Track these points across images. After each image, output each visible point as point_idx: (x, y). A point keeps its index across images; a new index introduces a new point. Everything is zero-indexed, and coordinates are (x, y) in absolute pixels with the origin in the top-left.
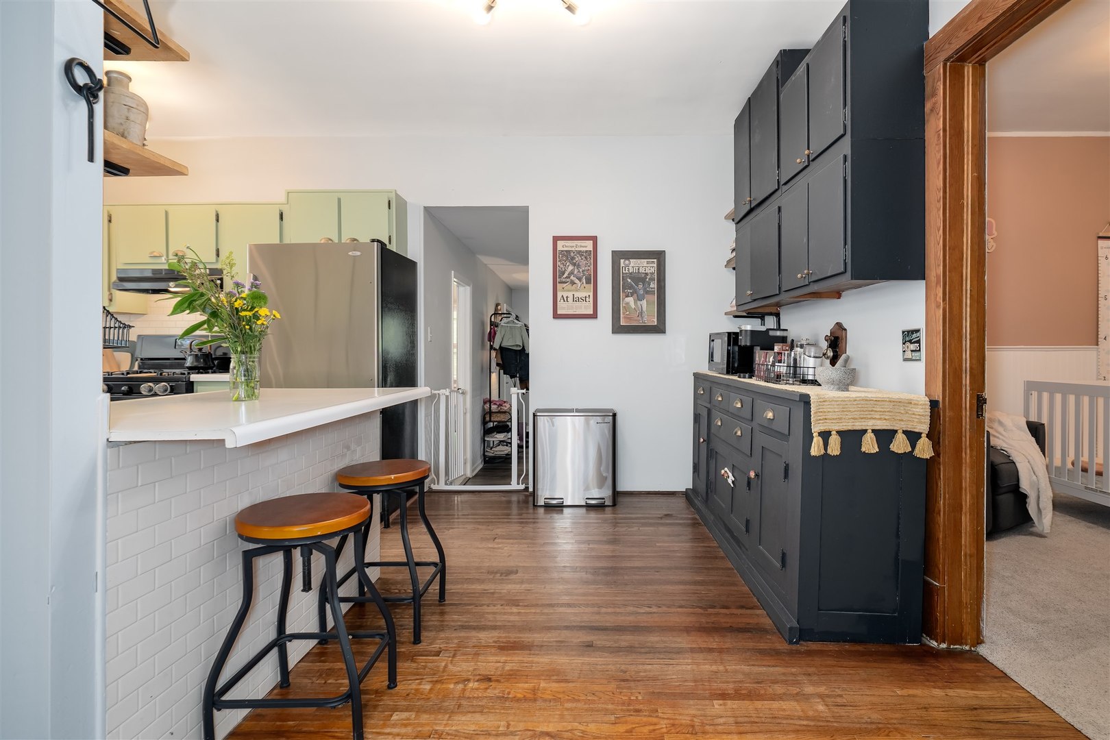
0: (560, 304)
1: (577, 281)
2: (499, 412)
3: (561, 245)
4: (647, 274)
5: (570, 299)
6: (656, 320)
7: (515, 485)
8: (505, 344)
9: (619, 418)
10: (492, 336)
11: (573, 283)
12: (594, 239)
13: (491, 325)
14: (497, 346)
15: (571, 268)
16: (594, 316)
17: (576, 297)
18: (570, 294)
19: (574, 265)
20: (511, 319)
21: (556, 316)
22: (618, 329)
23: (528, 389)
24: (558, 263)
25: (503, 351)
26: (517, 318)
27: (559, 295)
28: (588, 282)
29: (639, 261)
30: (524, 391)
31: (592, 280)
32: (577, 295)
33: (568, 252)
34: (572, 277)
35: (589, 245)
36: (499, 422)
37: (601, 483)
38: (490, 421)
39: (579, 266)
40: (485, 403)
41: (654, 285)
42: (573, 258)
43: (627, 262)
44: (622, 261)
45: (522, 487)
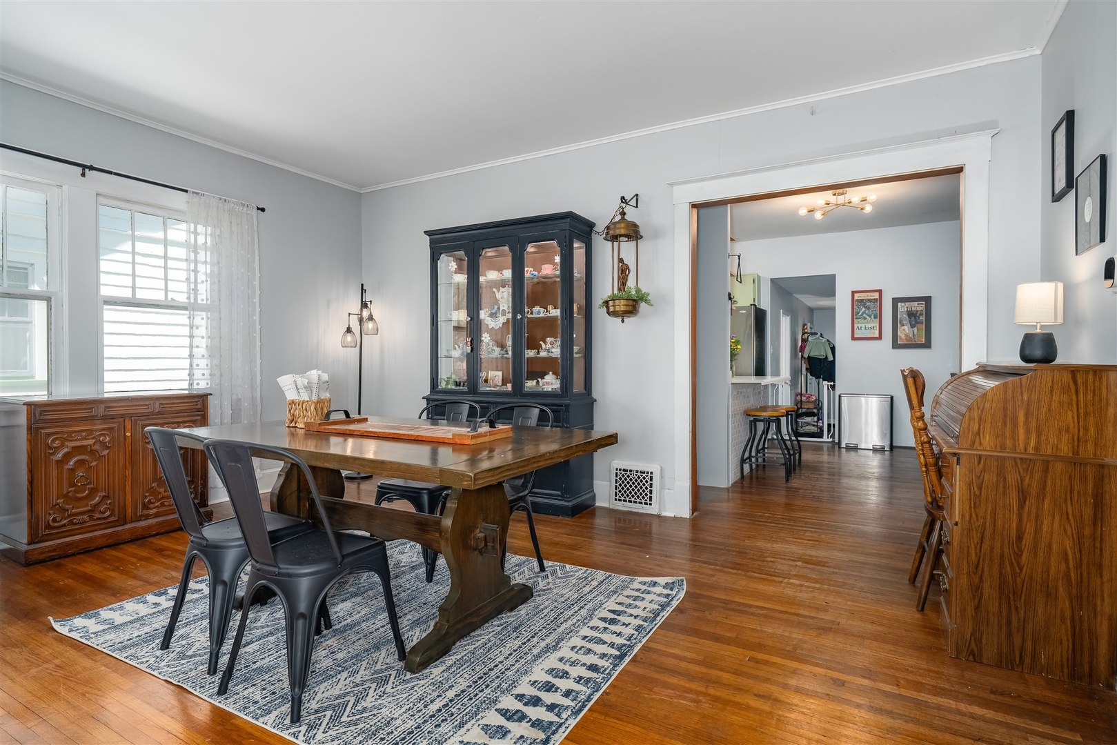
0: (856, 331)
1: (868, 317)
2: (808, 402)
3: (857, 296)
4: (917, 311)
5: (863, 328)
6: (924, 340)
7: (825, 438)
8: (812, 355)
9: (894, 398)
10: (802, 349)
11: (865, 318)
12: (880, 291)
13: (802, 341)
14: (806, 355)
15: (863, 309)
16: (880, 338)
17: (867, 327)
18: (863, 326)
19: (866, 307)
20: (817, 336)
21: (853, 338)
22: (896, 345)
23: (834, 382)
24: (855, 307)
25: (810, 360)
26: (821, 336)
27: (856, 326)
28: (875, 317)
29: (912, 303)
30: (832, 383)
31: (879, 317)
32: (868, 325)
33: (863, 300)
34: (864, 315)
35: (876, 295)
36: (808, 409)
37: (883, 436)
38: (801, 408)
39: (869, 308)
40: (797, 395)
41: (923, 318)
42: (865, 304)
43: (903, 304)
44: (899, 304)
45: (830, 440)
